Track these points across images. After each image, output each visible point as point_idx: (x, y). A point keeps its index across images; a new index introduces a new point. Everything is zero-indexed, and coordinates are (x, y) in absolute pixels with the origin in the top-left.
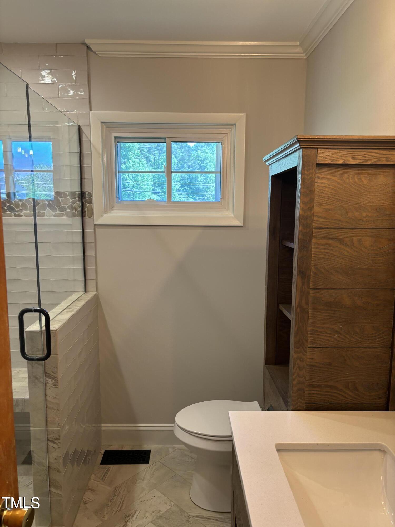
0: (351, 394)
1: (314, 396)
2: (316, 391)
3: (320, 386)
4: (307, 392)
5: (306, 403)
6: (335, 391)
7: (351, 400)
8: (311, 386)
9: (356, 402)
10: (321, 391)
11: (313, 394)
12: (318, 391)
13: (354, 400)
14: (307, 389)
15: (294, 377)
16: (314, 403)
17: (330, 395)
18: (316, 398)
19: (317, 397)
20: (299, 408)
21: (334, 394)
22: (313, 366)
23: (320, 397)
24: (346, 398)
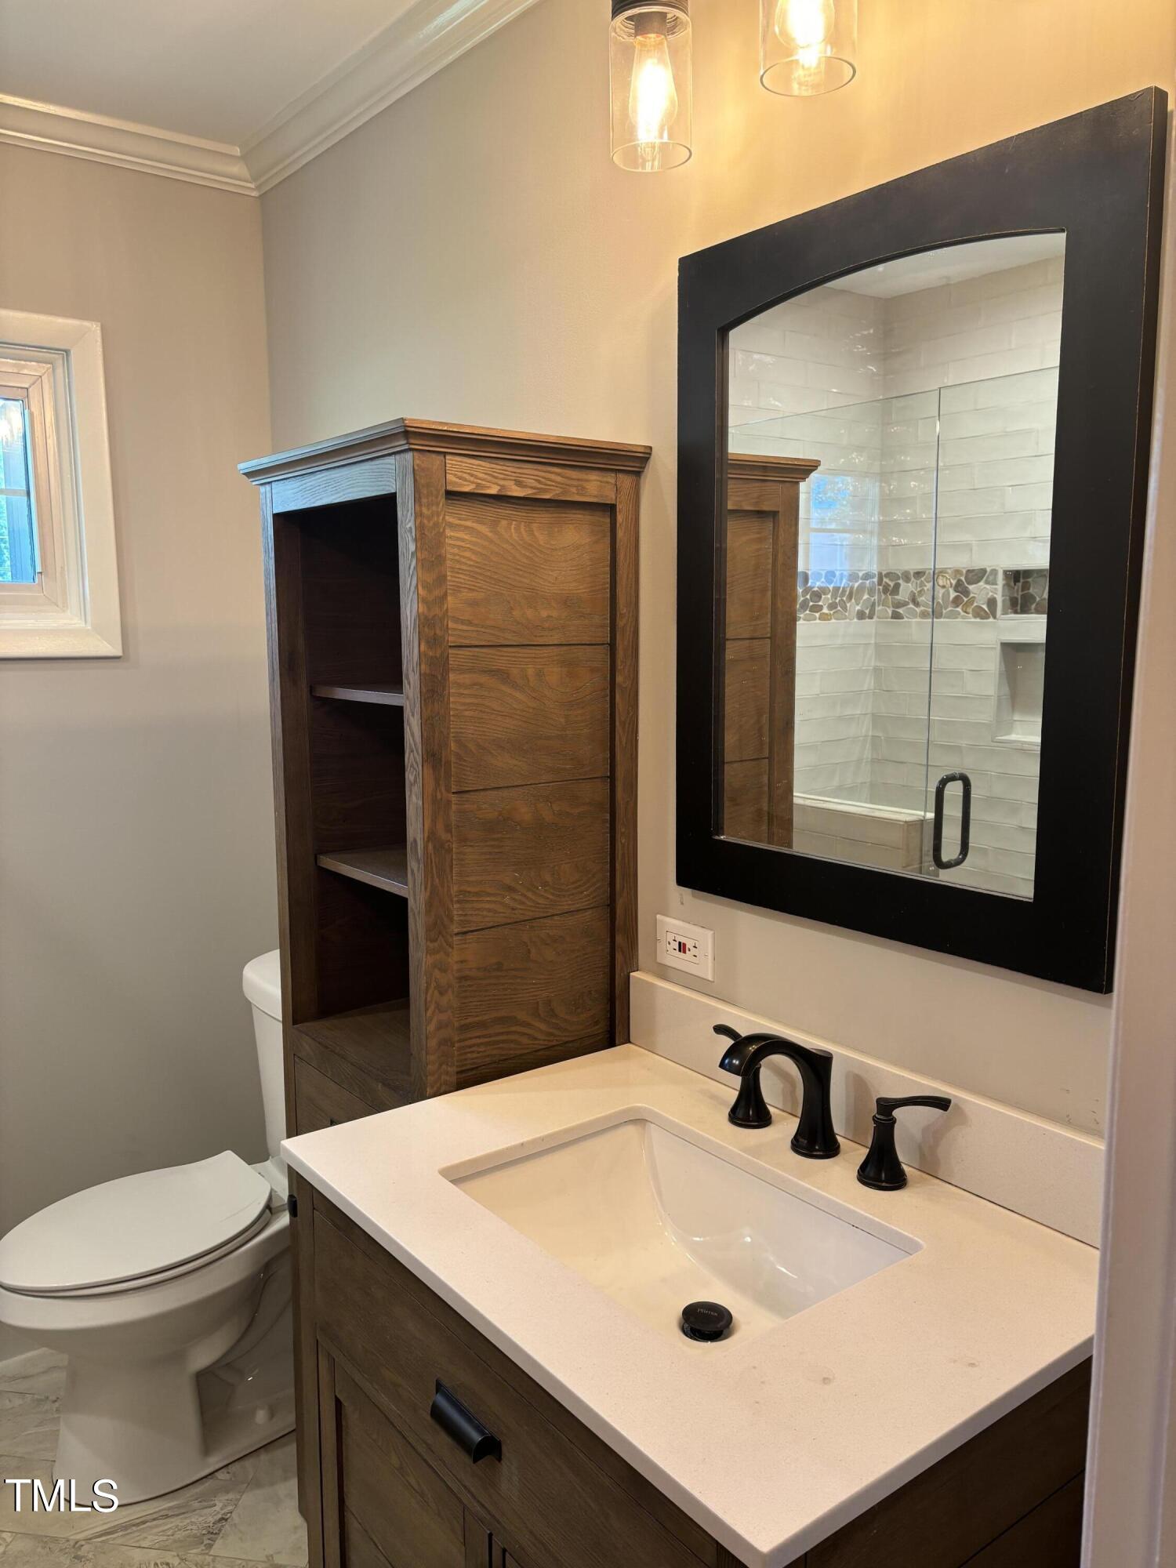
0: (543, 1027)
1: (473, 1052)
2: (476, 1037)
3: (482, 1025)
4: (456, 1045)
5: (457, 1073)
6: (513, 1029)
7: (545, 1040)
8: (464, 1028)
9: (554, 1043)
10: (484, 1036)
11: (470, 1047)
12: (479, 1037)
13: (549, 1041)
14: (456, 1039)
15: (429, 1013)
16: (472, 1069)
17: (503, 1042)
18: (475, 1055)
19: (479, 1052)
20: (443, 1088)
21: (512, 1037)
22: (466, 978)
23: (485, 1051)
24: (536, 1039)
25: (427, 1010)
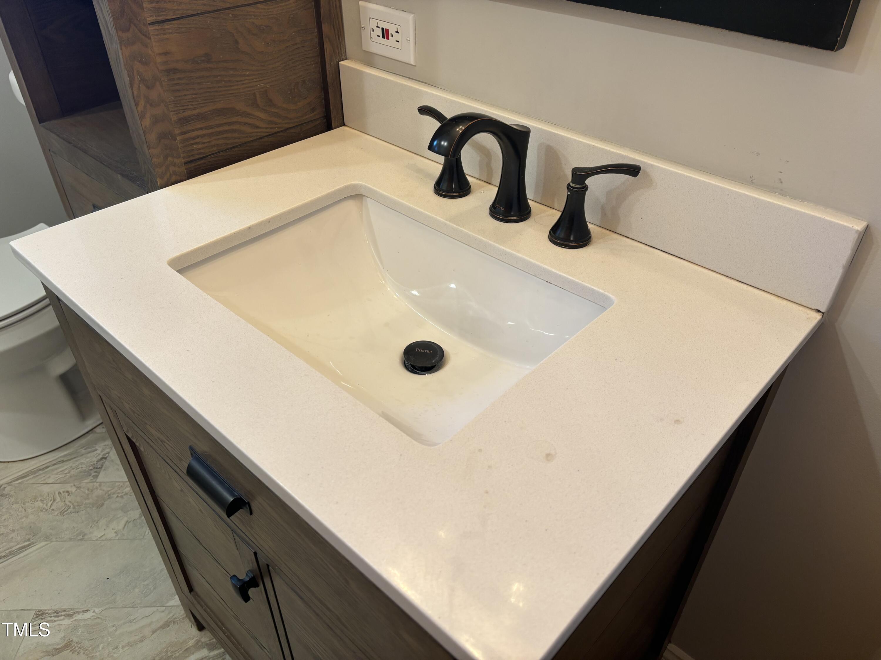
0: (262, 115)
1: (196, 143)
2: (197, 129)
3: (201, 117)
4: (178, 138)
5: (185, 164)
6: (234, 119)
7: (266, 128)
8: (184, 121)
9: (276, 130)
10: (206, 128)
11: (194, 138)
12: (201, 129)
13: (271, 128)
14: (177, 131)
15: (141, 108)
16: (201, 158)
17: (227, 131)
18: (200, 146)
19: (204, 143)
20: (174, 178)
21: (235, 127)
22: (174, 71)
23: (209, 142)
24: (258, 127)
25: (137, 105)
